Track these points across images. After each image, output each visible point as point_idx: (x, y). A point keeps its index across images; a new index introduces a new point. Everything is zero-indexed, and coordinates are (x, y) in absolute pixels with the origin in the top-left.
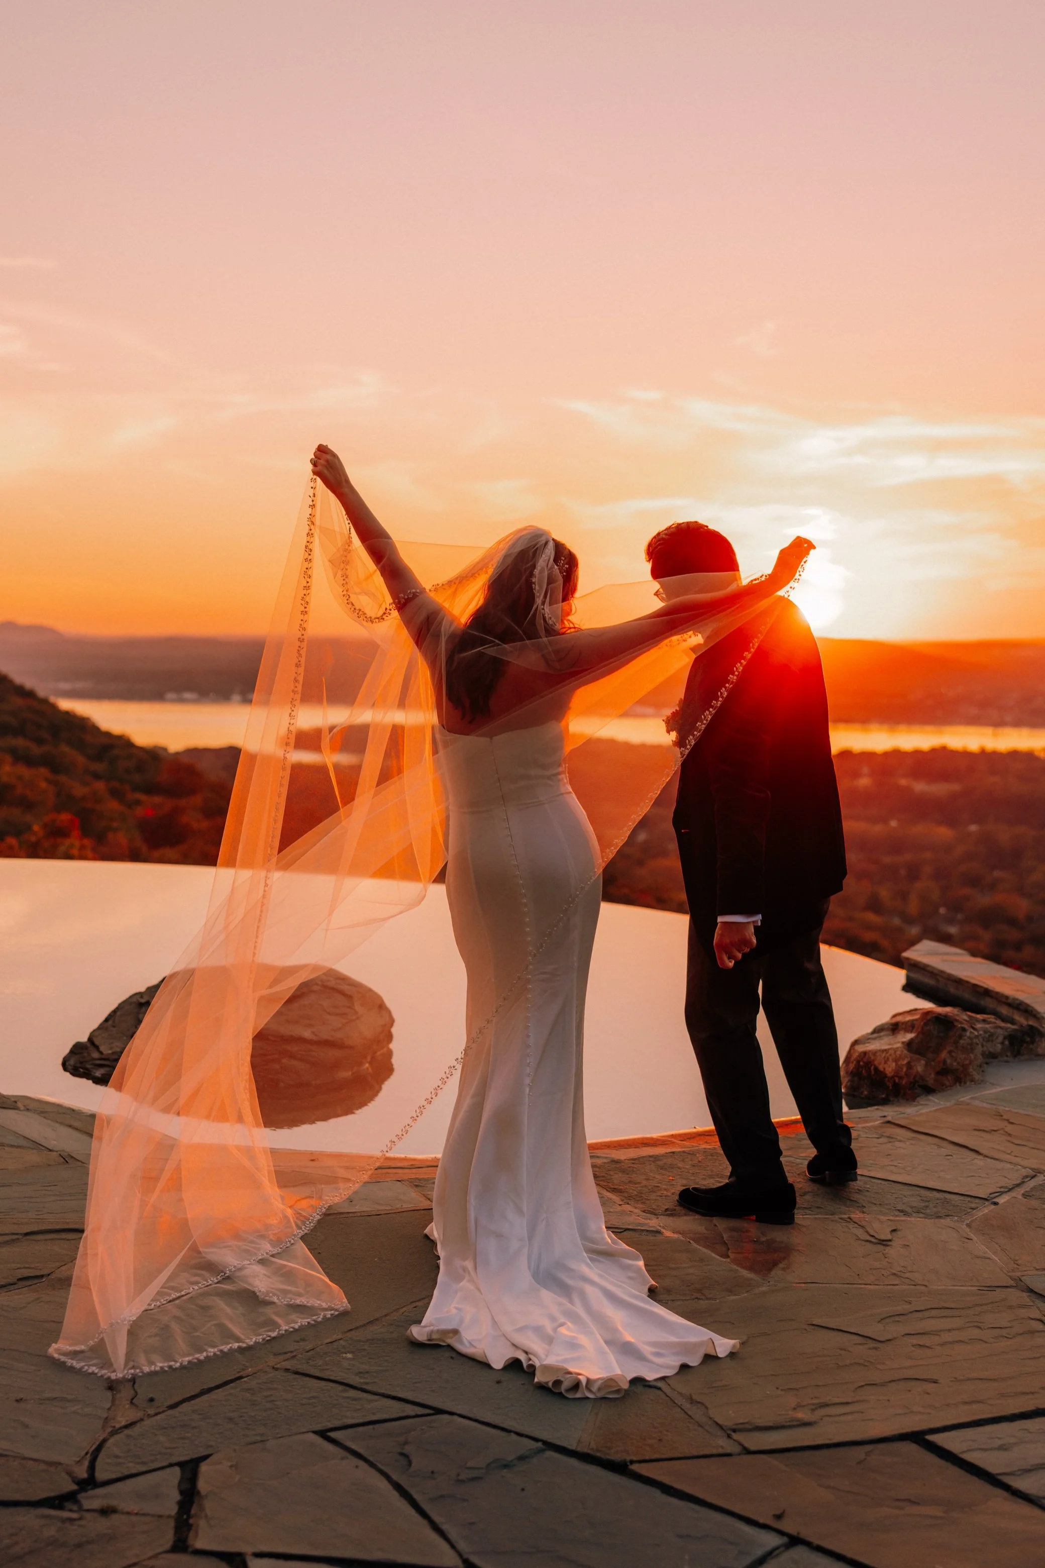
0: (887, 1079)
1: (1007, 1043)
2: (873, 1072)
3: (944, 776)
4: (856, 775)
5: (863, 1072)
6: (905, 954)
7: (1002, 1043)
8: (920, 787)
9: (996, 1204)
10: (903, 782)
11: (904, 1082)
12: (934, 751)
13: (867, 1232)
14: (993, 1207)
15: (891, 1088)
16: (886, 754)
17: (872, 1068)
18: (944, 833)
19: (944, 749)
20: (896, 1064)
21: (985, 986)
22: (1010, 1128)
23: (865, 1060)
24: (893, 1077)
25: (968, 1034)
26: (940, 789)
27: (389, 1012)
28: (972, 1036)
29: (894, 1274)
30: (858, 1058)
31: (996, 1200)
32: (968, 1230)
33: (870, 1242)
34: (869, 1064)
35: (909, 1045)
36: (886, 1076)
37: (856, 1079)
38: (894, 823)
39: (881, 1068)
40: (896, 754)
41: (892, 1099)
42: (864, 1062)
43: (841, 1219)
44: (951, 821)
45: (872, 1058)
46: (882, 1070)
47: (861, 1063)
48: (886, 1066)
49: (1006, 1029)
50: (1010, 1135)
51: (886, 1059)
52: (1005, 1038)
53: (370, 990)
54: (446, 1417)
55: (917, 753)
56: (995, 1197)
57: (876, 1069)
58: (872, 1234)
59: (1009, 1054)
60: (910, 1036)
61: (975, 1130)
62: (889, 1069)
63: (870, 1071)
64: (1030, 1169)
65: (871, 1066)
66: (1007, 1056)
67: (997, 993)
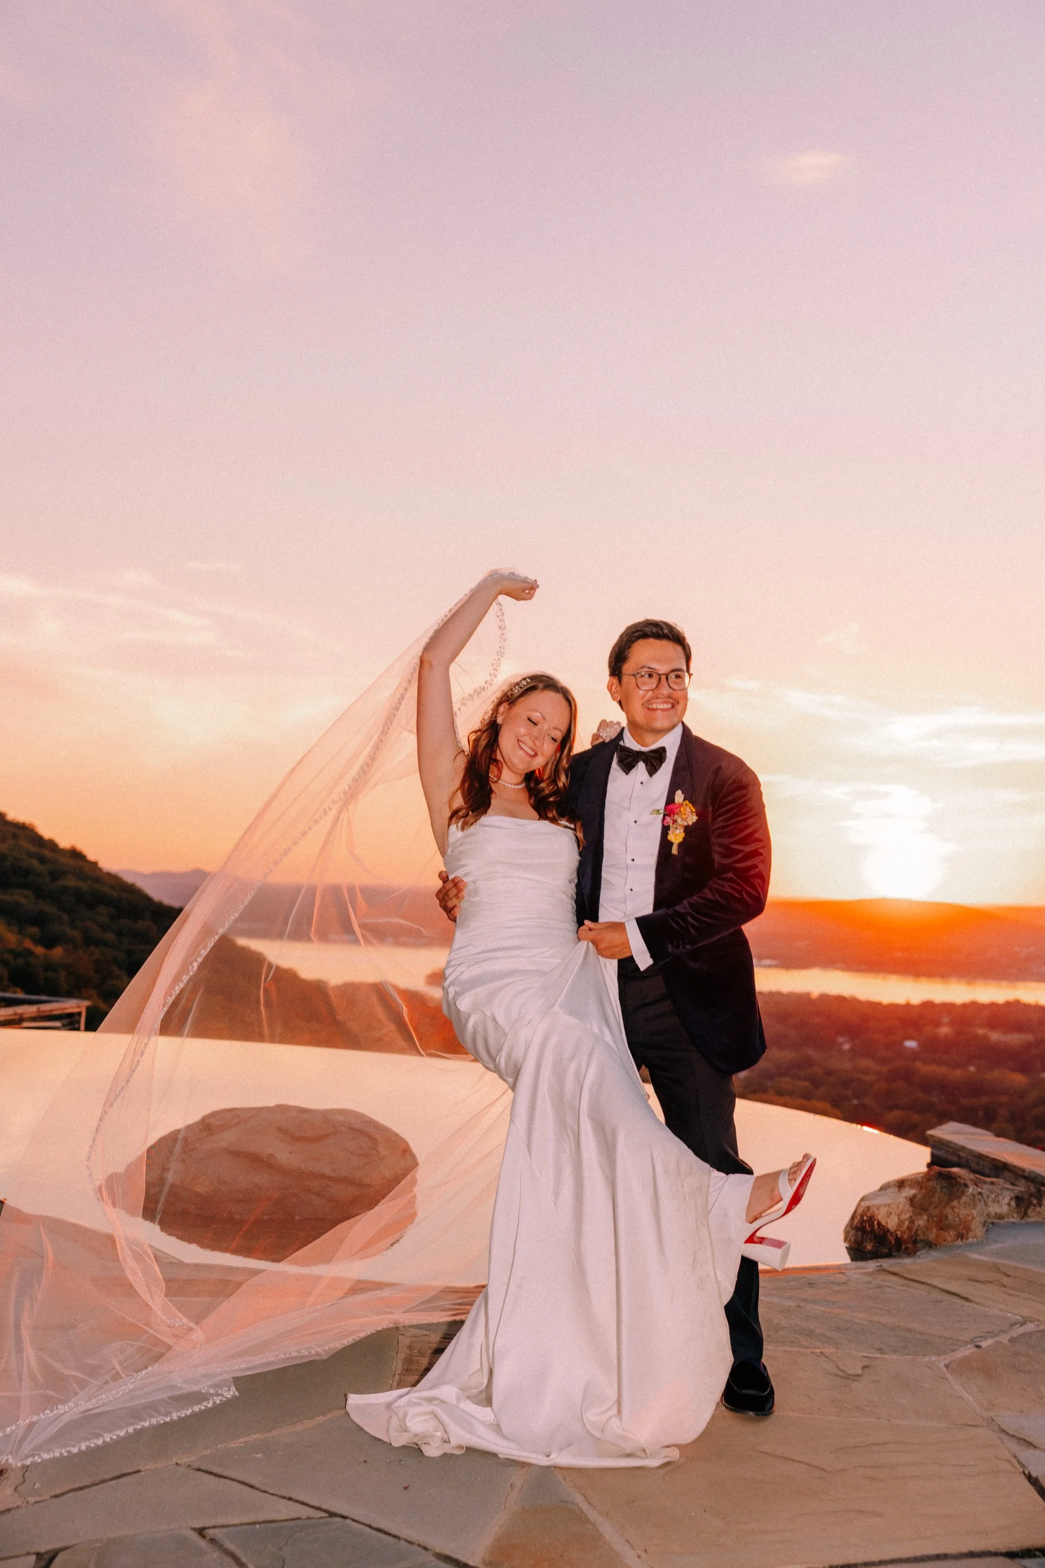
0: (889, 1234)
1: (1013, 1203)
2: (876, 1227)
3: (1018, 1027)
4: (938, 1024)
5: (867, 1226)
6: (930, 1132)
7: (1009, 1204)
8: (995, 1036)
9: (978, 1347)
10: (981, 1032)
11: (906, 1236)
12: (1008, 1004)
13: (838, 1367)
14: (975, 1349)
15: (893, 1242)
16: (965, 1006)
17: (876, 1223)
18: (1018, 1079)
19: (1017, 1003)
20: (899, 1219)
21: (1003, 1160)
22: (1005, 1280)
23: (868, 1214)
24: (896, 1231)
25: (970, 1190)
26: (1014, 1039)
27: (413, 1156)
28: (975, 1192)
29: (857, 1408)
30: (862, 1213)
31: (980, 1344)
32: (945, 1369)
33: (840, 1376)
34: (871, 1219)
35: (912, 1200)
36: (888, 1231)
37: (860, 1233)
38: (972, 1069)
39: (883, 1222)
40: (974, 1007)
41: (894, 1254)
42: (867, 1216)
43: (812, 1352)
44: (1024, 1069)
45: (876, 1212)
46: (885, 1224)
47: (865, 1218)
48: (889, 1221)
49: (1013, 1190)
50: (1005, 1286)
51: (889, 1213)
52: (1011, 1199)
53: (396, 1135)
54: (338, 1519)
55: (993, 1005)
56: (979, 1341)
57: (879, 1224)
58: (842, 1369)
59: (1015, 1215)
60: (913, 1192)
61: (970, 1280)
62: (891, 1223)
63: (873, 1226)
64: (1020, 1316)
65: (875, 1220)
66: (1014, 1217)
67: (1015, 1167)
